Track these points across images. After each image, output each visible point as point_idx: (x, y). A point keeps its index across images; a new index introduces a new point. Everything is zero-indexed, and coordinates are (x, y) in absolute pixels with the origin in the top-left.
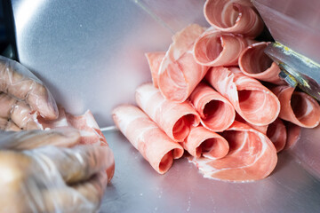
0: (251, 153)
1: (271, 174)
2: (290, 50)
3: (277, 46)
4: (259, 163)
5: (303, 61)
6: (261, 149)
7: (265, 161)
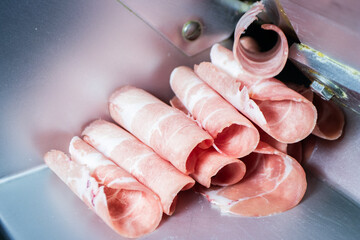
0: (269, 175)
1: (300, 202)
2: (325, 57)
3: (304, 49)
4: (281, 188)
5: (348, 72)
6: (283, 172)
7: (290, 187)
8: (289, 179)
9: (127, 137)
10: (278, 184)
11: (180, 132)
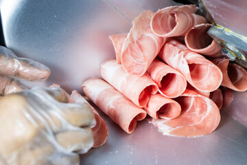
0: (198, 113)
1: (216, 130)
2: (231, 31)
4: (205, 121)
6: (206, 110)
7: (210, 120)
8: (210, 114)
9: (108, 87)
10: (203, 118)
11: (137, 81)
